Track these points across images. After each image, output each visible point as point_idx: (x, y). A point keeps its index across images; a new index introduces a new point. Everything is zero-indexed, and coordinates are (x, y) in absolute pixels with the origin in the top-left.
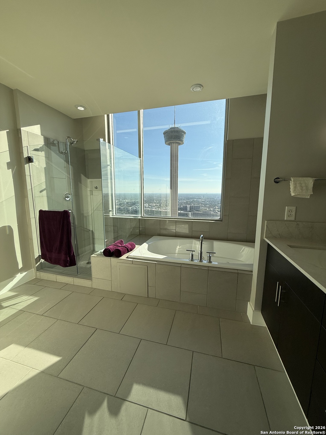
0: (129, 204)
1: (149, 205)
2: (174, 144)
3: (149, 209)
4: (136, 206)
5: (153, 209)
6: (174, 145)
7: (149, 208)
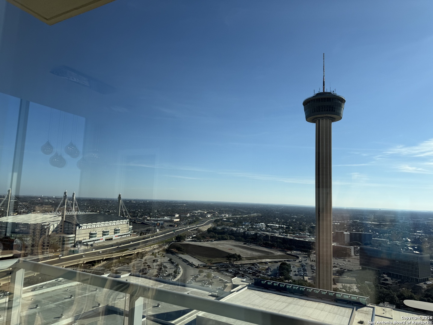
0: (230, 222)
1: (267, 226)
2: (323, 119)
3: (268, 233)
4: (244, 227)
5: (277, 235)
6: (323, 122)
7: (268, 231)
